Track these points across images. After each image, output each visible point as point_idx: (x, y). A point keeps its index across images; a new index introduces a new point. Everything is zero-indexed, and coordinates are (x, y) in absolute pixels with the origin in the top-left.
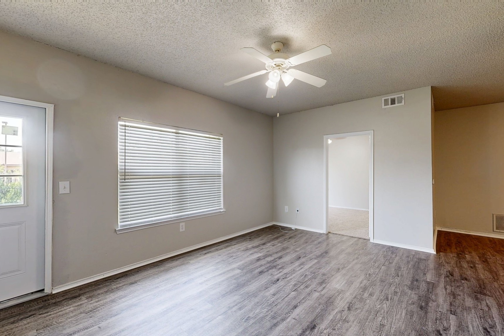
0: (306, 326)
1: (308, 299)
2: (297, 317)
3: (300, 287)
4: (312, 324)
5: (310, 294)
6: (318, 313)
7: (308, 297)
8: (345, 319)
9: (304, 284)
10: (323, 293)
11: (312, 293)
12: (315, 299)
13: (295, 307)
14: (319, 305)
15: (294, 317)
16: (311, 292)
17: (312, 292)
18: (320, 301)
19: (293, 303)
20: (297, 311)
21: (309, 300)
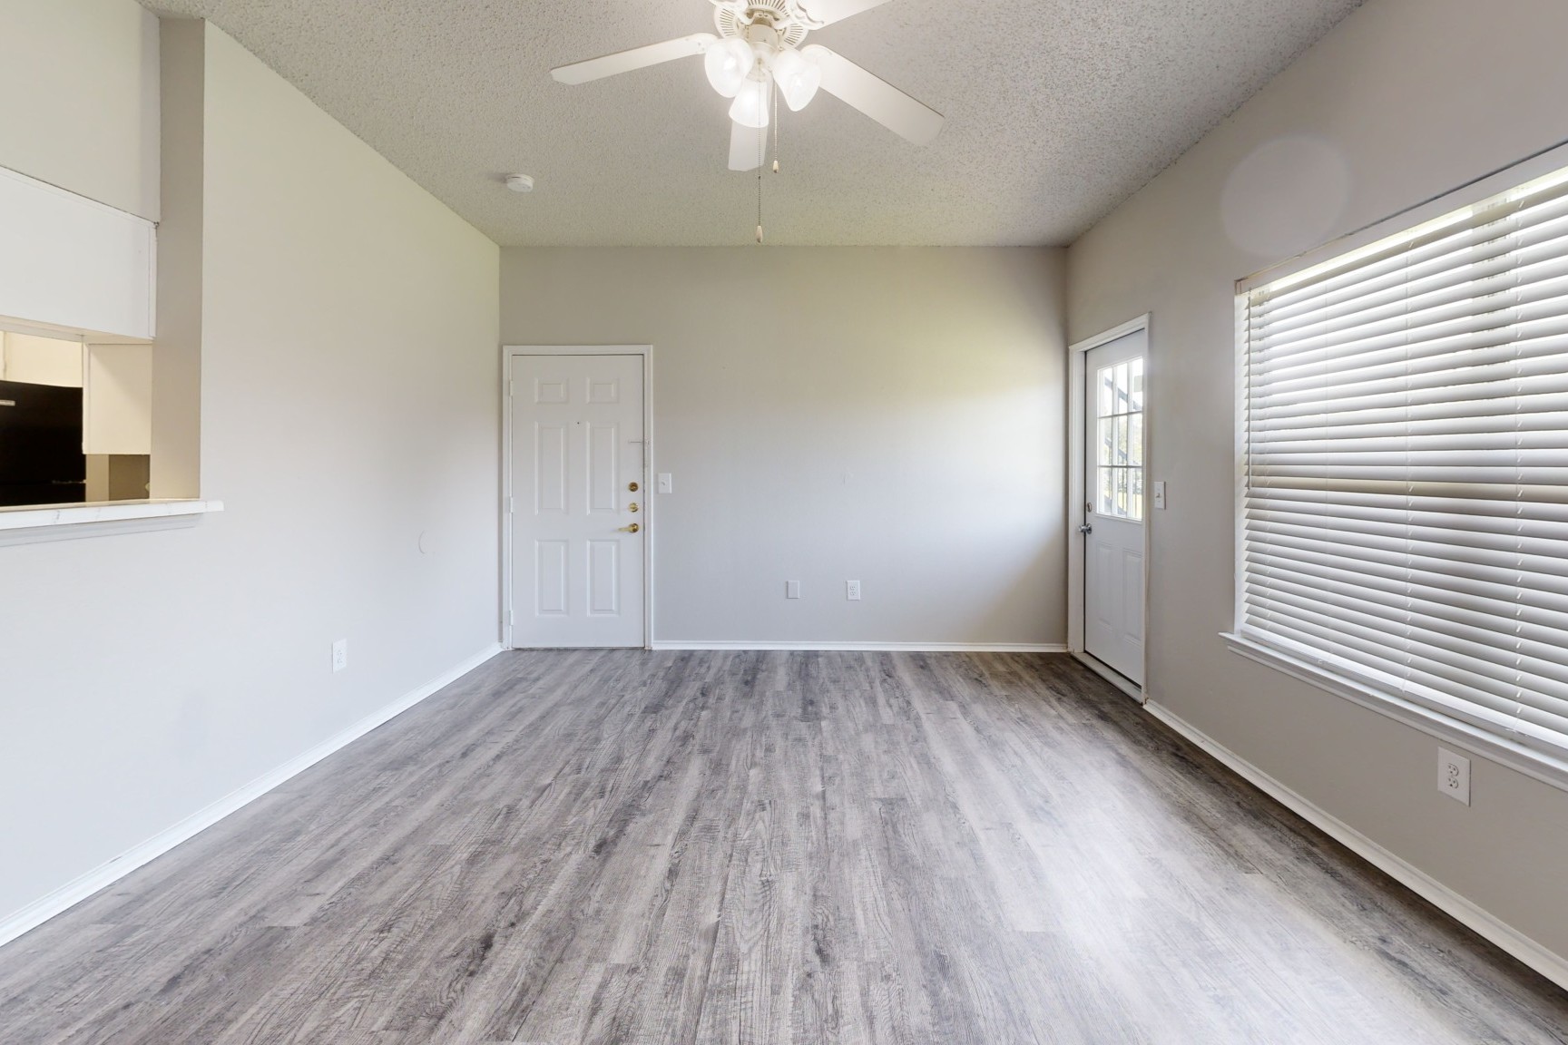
0: (619, 845)
1: (647, 914)
2: (652, 851)
3: (708, 961)
4: (608, 852)
5: (649, 944)
6: (596, 884)
7: (650, 923)
8: (511, 898)
9: (697, 987)
10: (596, 974)
11: (640, 950)
12: (622, 927)
13: (672, 873)
14: (598, 912)
15: (660, 847)
16: (650, 955)
17: (646, 957)
18: (601, 927)
19: (686, 880)
20: (661, 864)
21: (643, 915)
